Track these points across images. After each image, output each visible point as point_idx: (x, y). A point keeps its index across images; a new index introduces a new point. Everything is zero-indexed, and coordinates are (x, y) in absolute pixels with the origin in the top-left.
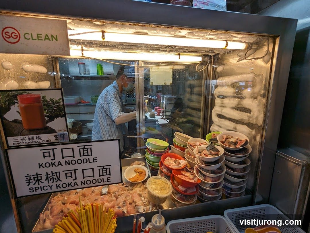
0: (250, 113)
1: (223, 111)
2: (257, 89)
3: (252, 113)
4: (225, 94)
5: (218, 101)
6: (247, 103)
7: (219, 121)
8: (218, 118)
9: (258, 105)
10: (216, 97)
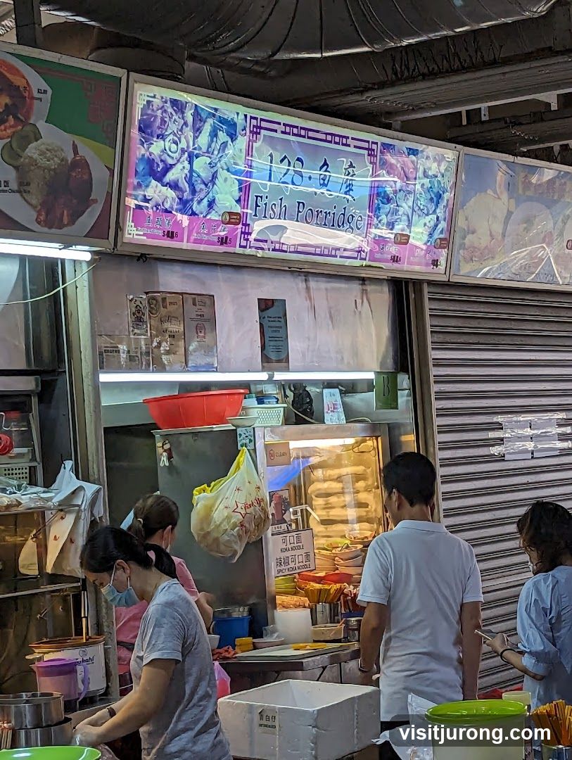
0: (367, 507)
1: (331, 513)
2: (370, 482)
3: (369, 507)
4: (330, 491)
5: (319, 502)
6: (363, 496)
7: (326, 528)
8: (323, 526)
9: (374, 498)
10: (313, 497)
